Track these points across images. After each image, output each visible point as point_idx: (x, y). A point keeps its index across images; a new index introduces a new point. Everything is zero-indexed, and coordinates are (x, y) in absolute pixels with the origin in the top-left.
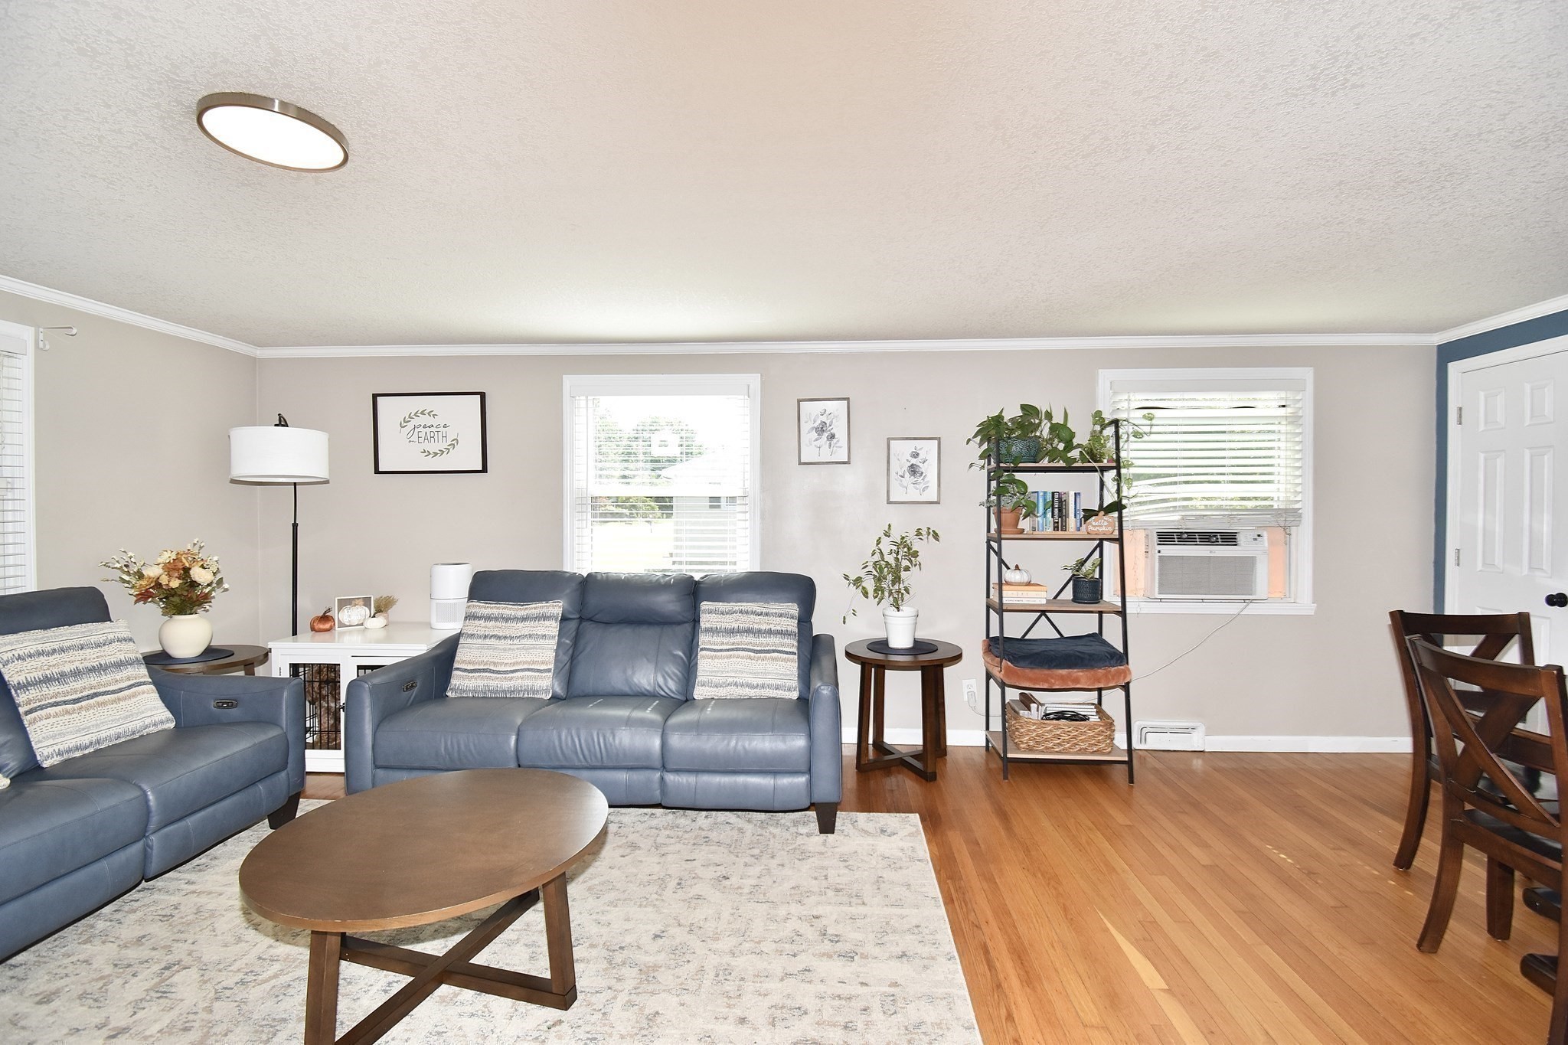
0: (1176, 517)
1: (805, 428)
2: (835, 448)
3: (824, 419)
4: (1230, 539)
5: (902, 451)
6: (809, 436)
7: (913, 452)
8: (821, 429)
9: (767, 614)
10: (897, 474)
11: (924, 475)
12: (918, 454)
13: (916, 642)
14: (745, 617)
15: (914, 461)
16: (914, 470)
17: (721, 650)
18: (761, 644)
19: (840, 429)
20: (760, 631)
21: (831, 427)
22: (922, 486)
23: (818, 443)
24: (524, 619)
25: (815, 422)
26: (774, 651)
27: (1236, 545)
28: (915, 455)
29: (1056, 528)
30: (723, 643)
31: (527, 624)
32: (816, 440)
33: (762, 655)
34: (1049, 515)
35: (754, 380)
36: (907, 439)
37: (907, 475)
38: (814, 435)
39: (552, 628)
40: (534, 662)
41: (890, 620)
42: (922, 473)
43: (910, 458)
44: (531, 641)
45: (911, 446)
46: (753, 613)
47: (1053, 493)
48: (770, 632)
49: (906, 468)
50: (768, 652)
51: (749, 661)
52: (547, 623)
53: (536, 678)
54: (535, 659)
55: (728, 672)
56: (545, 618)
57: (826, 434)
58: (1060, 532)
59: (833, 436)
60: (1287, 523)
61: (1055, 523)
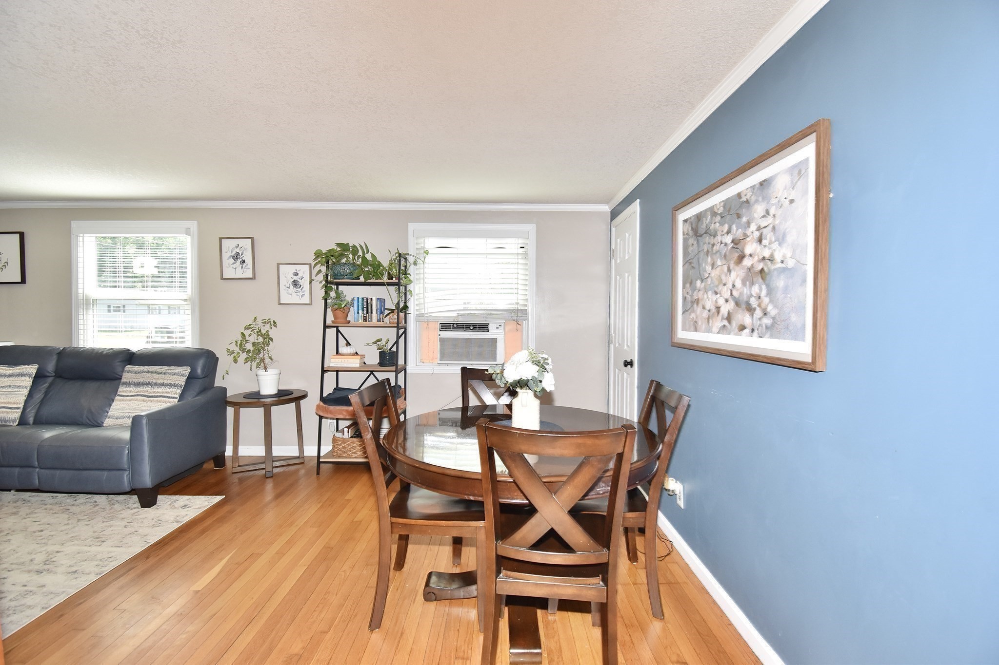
0: (454, 314)
1: (226, 256)
2: (245, 269)
3: (238, 250)
4: (484, 327)
5: (287, 272)
6: (228, 261)
7: (295, 272)
8: (236, 257)
9: (165, 373)
10: (285, 286)
11: (302, 287)
12: (298, 274)
13: (279, 391)
14: (150, 375)
15: (295, 278)
16: (295, 284)
17: (128, 396)
18: (154, 392)
19: (248, 257)
20: (156, 384)
21: (242, 256)
22: (301, 294)
23: (234, 266)
24: (10, 376)
25: (232, 252)
26: (160, 396)
27: (488, 331)
28: (296, 274)
29: (365, 320)
30: (130, 392)
31: (11, 379)
32: (233, 264)
33: (152, 399)
34: (360, 312)
35: (193, 225)
36: (289, 264)
37: (292, 287)
38: (232, 261)
39: (28, 382)
40: (8, 403)
41: (260, 378)
42: (301, 285)
43: (293, 276)
44: (10, 390)
45: (293, 269)
46: (156, 372)
47: (363, 299)
48: (162, 385)
49: (290, 283)
50: (157, 397)
51: (142, 402)
52: (23, 378)
53: (7, 413)
54: (10, 401)
55: (126, 409)
56: (22, 375)
57: (239, 260)
58: (367, 323)
59: (244, 262)
60: (518, 318)
61: (364, 317)
